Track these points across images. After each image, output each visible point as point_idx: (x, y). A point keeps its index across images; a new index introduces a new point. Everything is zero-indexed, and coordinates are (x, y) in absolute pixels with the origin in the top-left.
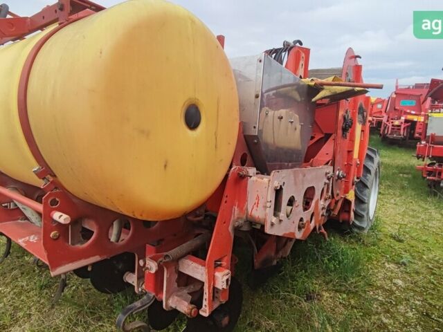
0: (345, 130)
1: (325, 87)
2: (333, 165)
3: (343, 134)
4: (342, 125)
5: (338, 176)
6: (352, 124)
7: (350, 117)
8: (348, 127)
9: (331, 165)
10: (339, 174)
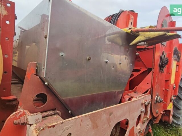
0: (161, 66)
1: (140, 33)
2: (151, 93)
3: (160, 69)
4: (159, 63)
5: (157, 100)
6: (168, 62)
7: (166, 57)
8: (164, 64)
9: (150, 93)
10: (157, 99)
